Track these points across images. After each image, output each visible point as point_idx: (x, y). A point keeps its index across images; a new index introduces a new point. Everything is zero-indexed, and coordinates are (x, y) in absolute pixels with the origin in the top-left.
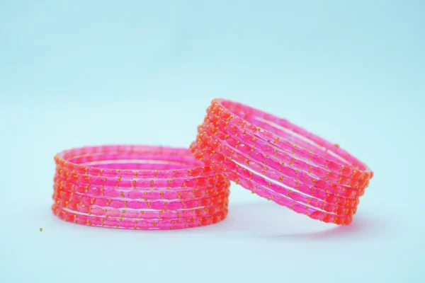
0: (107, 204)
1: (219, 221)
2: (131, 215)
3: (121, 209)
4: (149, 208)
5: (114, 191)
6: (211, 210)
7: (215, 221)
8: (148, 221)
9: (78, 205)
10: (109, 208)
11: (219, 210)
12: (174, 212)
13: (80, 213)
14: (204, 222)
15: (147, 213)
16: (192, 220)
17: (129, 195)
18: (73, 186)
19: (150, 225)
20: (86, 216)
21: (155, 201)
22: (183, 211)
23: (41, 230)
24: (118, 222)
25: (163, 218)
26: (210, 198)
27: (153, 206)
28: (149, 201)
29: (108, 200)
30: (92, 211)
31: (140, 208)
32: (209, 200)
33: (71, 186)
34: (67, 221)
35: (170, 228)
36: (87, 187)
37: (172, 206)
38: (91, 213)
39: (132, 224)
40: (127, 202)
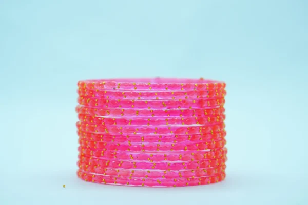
0: (119, 165)
1: (216, 182)
2: (139, 175)
3: (131, 170)
4: (155, 169)
5: (125, 154)
6: (209, 172)
7: (213, 182)
8: (154, 179)
9: (95, 167)
10: (120, 169)
11: (216, 172)
12: (177, 172)
13: (97, 174)
14: (203, 182)
15: (152, 172)
16: (192, 179)
17: (137, 158)
18: (92, 151)
19: (155, 183)
20: (102, 176)
21: (159, 162)
22: (185, 172)
23: (64, 186)
24: (129, 180)
25: (166, 177)
26: (208, 161)
27: (158, 166)
28: (154, 162)
29: (120, 162)
30: (107, 172)
31: (146, 168)
32: (207, 163)
33: (90, 152)
34: (87, 181)
35: (173, 186)
36: (102, 152)
37: (175, 167)
38: (106, 174)
39: (140, 182)
40: (136, 163)
